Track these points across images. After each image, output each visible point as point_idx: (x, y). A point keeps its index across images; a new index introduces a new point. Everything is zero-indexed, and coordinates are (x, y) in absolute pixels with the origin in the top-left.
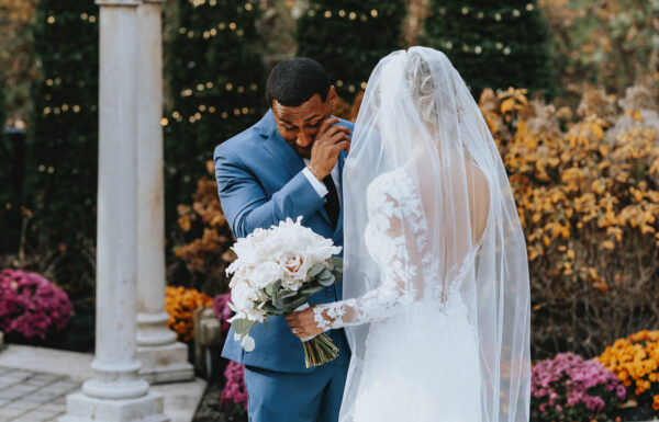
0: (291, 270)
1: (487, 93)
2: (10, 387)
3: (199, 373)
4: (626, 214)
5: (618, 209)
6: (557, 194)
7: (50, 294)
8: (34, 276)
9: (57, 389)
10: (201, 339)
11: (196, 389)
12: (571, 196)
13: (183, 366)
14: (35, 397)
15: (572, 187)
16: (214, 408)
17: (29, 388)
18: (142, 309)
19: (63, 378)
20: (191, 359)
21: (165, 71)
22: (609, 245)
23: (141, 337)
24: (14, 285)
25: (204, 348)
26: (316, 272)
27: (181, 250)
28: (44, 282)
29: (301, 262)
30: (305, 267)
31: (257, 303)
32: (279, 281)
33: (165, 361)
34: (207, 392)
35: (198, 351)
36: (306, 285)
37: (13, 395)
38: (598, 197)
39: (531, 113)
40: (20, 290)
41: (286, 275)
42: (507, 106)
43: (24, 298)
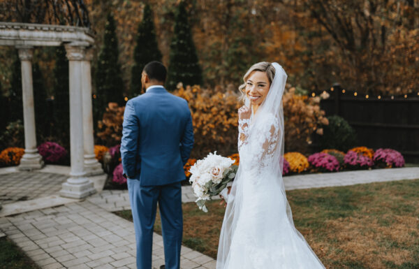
0: (215, 175)
1: (188, 87)
2: (45, 179)
3: (105, 171)
4: (230, 121)
5: (227, 119)
6: (210, 115)
7: (59, 149)
8: (54, 144)
9: (61, 179)
10: (106, 161)
11: (104, 177)
12: (214, 116)
13: (101, 170)
14: (54, 183)
15: (214, 113)
16: (110, 183)
17: (51, 180)
18: (86, 153)
19: (63, 176)
20: (103, 167)
21: (92, 83)
22: (225, 130)
23: (86, 162)
24: (47, 146)
25: (107, 164)
26: (226, 173)
27: (99, 134)
28: (57, 145)
29: (219, 170)
30: (221, 172)
31: (204, 192)
32: (211, 181)
33: (94, 169)
34: (108, 178)
35: (105, 165)
36: (223, 180)
37: (46, 182)
38: (222, 116)
39: (201, 92)
40: (50, 148)
41: (214, 177)
42: (195, 90)
43: (51, 150)
